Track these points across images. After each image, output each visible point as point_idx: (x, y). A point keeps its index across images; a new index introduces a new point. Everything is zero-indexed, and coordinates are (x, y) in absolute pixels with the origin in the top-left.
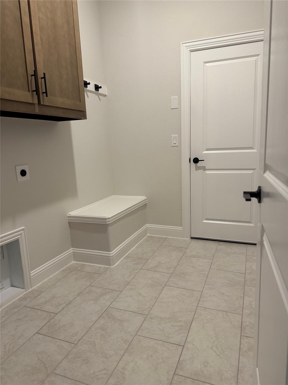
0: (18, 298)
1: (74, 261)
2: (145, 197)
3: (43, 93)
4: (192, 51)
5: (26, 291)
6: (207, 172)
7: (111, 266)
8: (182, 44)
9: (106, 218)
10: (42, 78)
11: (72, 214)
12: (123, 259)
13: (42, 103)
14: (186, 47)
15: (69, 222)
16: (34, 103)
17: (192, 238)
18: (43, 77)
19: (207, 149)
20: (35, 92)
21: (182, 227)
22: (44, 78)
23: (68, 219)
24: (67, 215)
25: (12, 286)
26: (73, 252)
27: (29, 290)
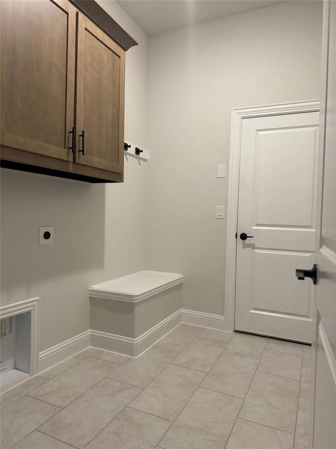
0: (21, 384)
1: (91, 345)
2: (181, 276)
3: (80, 151)
4: (243, 118)
5: (31, 376)
6: (257, 251)
7: (133, 356)
8: (234, 110)
9: (133, 295)
10: (80, 136)
11: (95, 288)
12: (150, 349)
13: (77, 161)
14: (237, 113)
15: (90, 298)
16: (69, 160)
17: (236, 331)
18: (82, 134)
19: (257, 224)
20: (71, 149)
21: (224, 315)
22: (83, 136)
23: (90, 293)
24: (89, 288)
25: (15, 368)
26: (91, 335)
27: (34, 375)
